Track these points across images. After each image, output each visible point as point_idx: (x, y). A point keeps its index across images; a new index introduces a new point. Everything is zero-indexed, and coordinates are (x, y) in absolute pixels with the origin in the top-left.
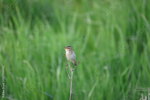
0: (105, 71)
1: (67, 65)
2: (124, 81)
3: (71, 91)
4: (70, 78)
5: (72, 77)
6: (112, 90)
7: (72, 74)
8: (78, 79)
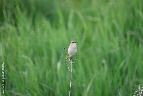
0: (103, 65)
1: (67, 58)
2: (121, 73)
3: (71, 83)
4: (70, 70)
5: (72, 70)
6: (110, 82)
7: (72, 67)
8: (77, 73)
